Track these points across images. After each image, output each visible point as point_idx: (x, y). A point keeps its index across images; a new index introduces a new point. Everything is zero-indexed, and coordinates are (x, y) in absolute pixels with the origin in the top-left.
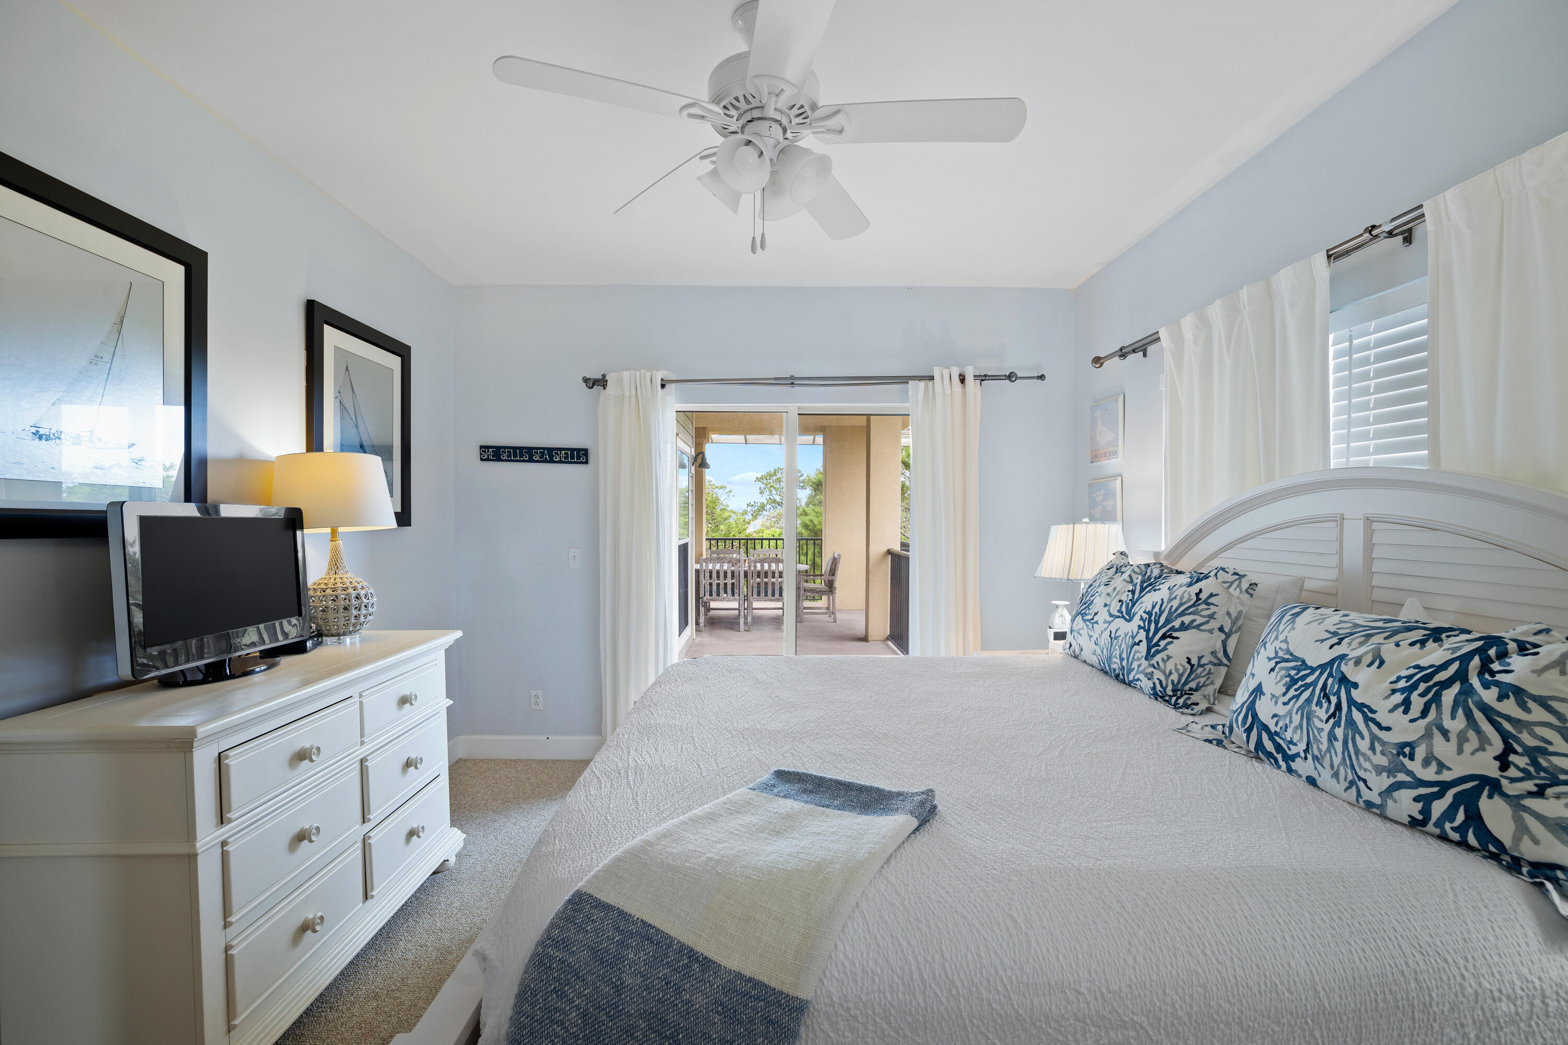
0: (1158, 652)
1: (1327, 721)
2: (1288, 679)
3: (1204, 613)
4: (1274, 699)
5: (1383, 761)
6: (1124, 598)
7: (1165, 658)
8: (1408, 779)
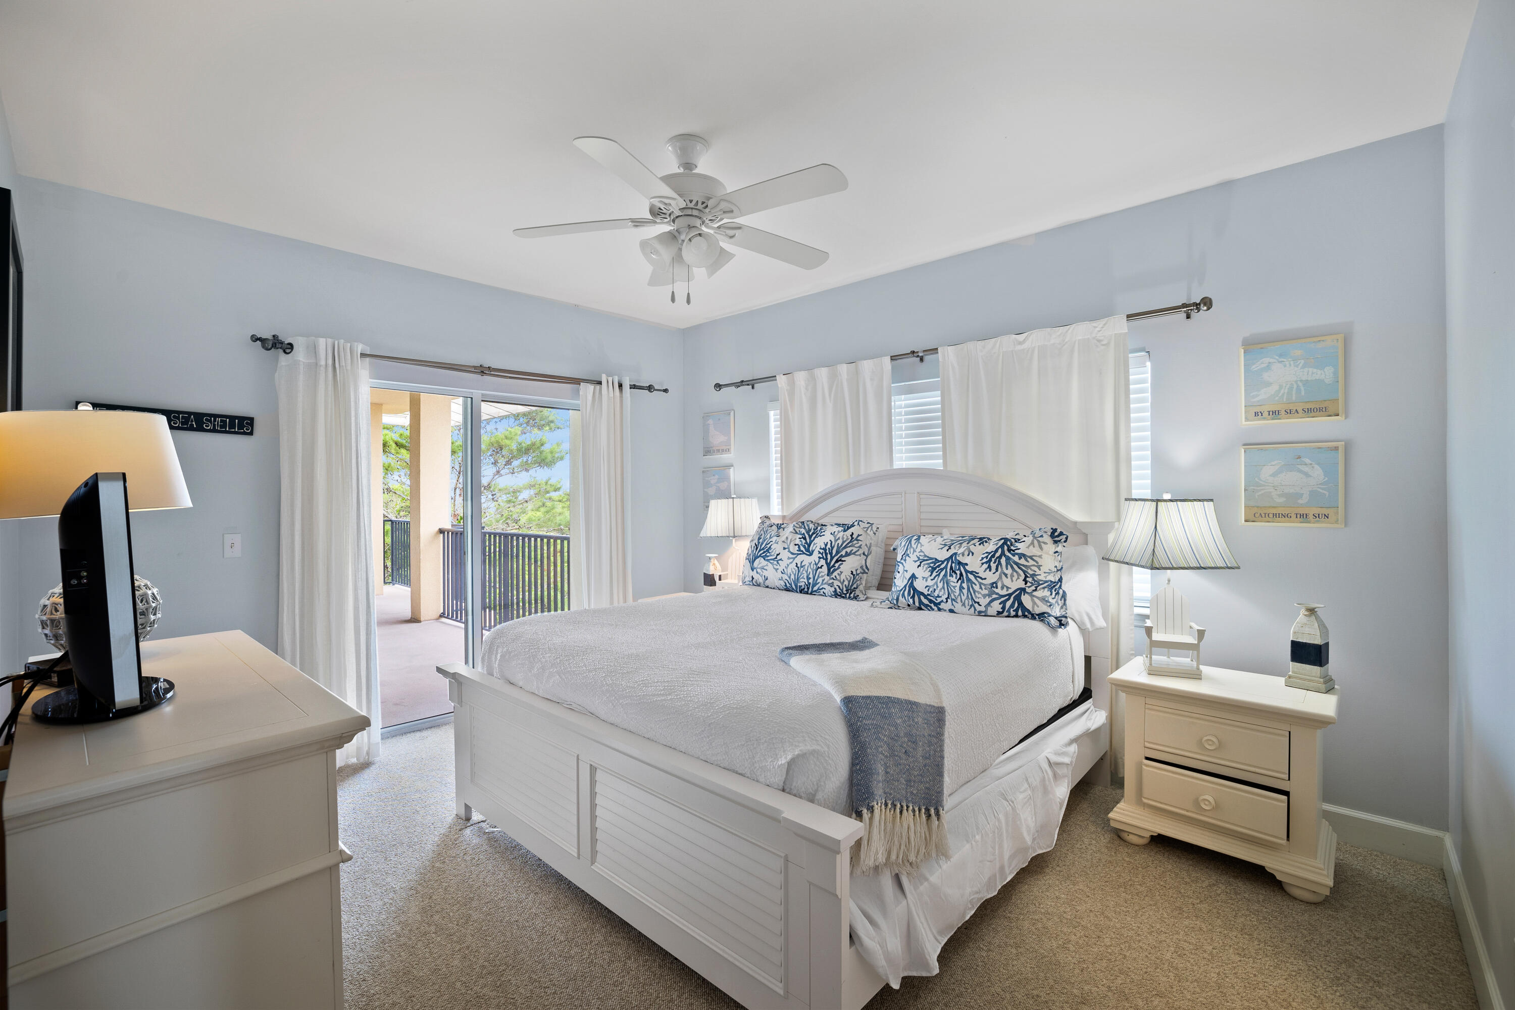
0: (835, 570)
1: (957, 582)
2: (930, 568)
3: (857, 545)
4: (925, 579)
5: (986, 592)
6: (798, 542)
7: (840, 573)
8: (997, 596)
